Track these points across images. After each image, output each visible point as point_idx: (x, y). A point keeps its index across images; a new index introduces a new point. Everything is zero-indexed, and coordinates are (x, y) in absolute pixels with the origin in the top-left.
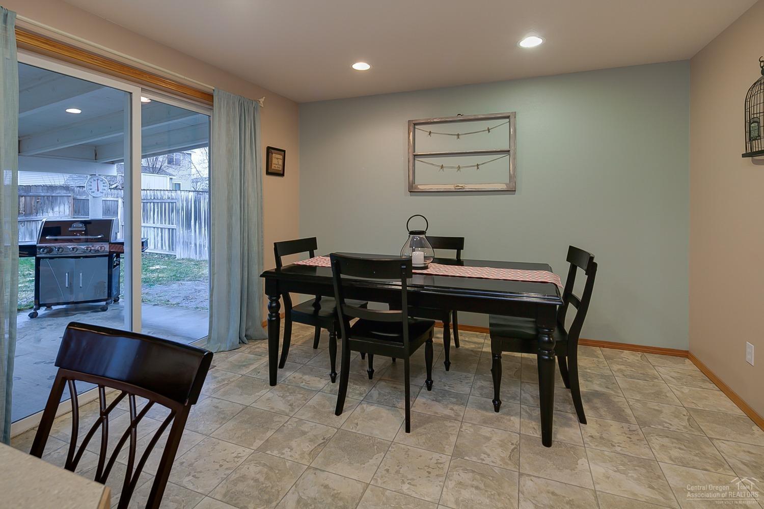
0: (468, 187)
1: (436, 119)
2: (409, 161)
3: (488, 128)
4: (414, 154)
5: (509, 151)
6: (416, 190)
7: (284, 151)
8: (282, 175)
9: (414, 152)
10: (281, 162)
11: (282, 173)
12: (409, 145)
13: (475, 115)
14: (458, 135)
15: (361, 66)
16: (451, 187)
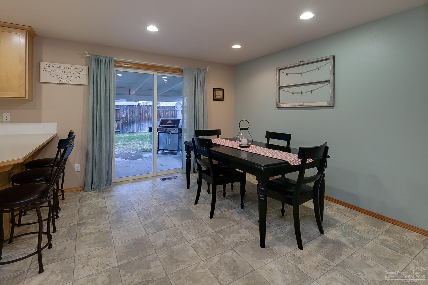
0: (306, 105)
1: (288, 65)
2: (276, 91)
3: (318, 67)
4: (279, 86)
5: (329, 81)
6: (279, 107)
7: (223, 89)
8: (223, 100)
9: (279, 85)
10: (221, 95)
11: (222, 99)
12: (276, 82)
13: (309, 60)
14: (301, 73)
15: (237, 47)
16: (296, 105)
